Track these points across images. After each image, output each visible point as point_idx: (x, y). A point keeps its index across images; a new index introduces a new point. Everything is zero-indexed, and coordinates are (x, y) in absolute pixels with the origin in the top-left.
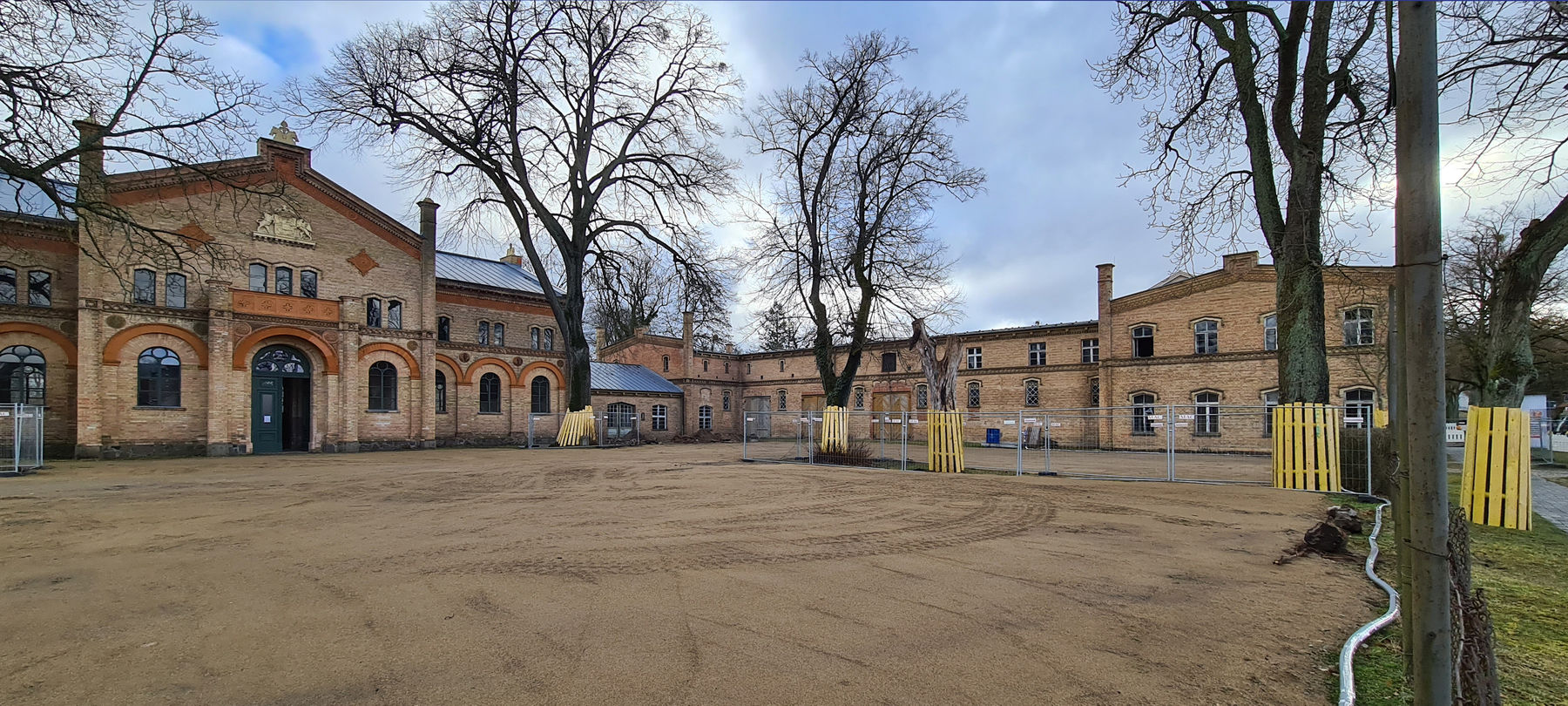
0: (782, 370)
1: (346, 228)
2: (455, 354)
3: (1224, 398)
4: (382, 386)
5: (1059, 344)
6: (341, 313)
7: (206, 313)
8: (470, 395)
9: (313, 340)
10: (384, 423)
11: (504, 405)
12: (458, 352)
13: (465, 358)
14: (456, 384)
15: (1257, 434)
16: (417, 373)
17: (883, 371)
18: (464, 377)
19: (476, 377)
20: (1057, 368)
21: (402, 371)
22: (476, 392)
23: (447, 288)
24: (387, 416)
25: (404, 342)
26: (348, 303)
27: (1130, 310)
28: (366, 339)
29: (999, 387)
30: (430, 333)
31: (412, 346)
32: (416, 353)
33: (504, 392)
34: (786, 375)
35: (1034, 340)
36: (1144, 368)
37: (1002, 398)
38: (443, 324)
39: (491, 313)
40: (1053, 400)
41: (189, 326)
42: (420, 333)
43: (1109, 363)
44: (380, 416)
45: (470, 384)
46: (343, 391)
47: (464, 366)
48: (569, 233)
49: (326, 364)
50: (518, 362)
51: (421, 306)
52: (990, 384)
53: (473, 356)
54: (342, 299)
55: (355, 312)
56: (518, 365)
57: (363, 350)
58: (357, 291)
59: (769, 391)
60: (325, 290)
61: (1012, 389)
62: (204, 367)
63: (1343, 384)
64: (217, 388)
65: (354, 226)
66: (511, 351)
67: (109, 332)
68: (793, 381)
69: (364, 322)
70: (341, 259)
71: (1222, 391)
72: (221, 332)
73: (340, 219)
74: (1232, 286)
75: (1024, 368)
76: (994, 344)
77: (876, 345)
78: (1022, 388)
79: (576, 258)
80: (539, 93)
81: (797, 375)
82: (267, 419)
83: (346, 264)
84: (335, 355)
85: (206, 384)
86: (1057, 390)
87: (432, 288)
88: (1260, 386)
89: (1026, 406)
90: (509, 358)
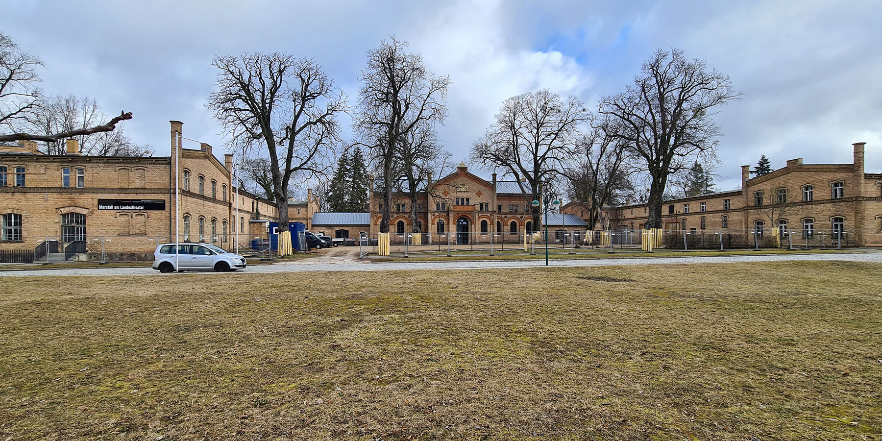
0: (632, 214)
1: (475, 185)
2: (503, 216)
3: (788, 222)
4: (484, 227)
5: (735, 200)
6: (475, 208)
7: (449, 211)
8: (507, 229)
9: (468, 216)
10: (484, 237)
11: (517, 232)
12: (504, 216)
13: (506, 217)
14: (504, 225)
15: (800, 238)
16: (492, 223)
17: (669, 213)
18: (506, 223)
19: (509, 223)
20: (734, 210)
21: (489, 223)
22: (509, 227)
23: (501, 196)
24: (485, 235)
25: (489, 215)
26: (476, 205)
27: (754, 185)
28: (480, 215)
29: (713, 219)
30: (495, 211)
31: (491, 215)
32: (492, 217)
33: (517, 227)
34: (633, 216)
35: (726, 198)
36: (759, 210)
37: (714, 224)
38: (500, 207)
39: (513, 202)
40: (733, 224)
41: (445, 214)
42: (493, 212)
43: (746, 208)
44: (484, 235)
45: (507, 225)
46: (475, 228)
47: (506, 220)
48: (533, 177)
49: (471, 222)
50: (522, 217)
51: (493, 204)
52: (709, 218)
53: (508, 216)
54: (475, 205)
55: (478, 208)
56: (522, 218)
57: (479, 217)
58: (478, 202)
59: (627, 223)
60: (471, 202)
61: (717, 220)
62: (448, 224)
63: (831, 215)
64: (451, 229)
65: (477, 184)
66: (520, 214)
67: (433, 217)
68: (636, 218)
69: (479, 210)
70: (474, 194)
71: (787, 220)
72: (451, 215)
73: (474, 183)
74: (791, 174)
75: (722, 211)
76: (711, 200)
77: (666, 202)
78: (721, 220)
79: (535, 185)
80: (521, 135)
81: (638, 216)
82: (460, 236)
83: (476, 195)
84: (473, 219)
85: (449, 228)
86: (734, 220)
87: (495, 197)
88: (800, 217)
89: (723, 227)
90: (519, 216)
